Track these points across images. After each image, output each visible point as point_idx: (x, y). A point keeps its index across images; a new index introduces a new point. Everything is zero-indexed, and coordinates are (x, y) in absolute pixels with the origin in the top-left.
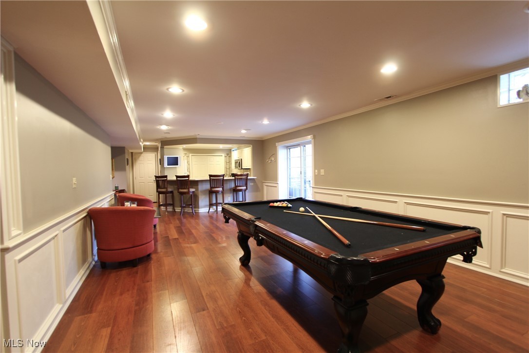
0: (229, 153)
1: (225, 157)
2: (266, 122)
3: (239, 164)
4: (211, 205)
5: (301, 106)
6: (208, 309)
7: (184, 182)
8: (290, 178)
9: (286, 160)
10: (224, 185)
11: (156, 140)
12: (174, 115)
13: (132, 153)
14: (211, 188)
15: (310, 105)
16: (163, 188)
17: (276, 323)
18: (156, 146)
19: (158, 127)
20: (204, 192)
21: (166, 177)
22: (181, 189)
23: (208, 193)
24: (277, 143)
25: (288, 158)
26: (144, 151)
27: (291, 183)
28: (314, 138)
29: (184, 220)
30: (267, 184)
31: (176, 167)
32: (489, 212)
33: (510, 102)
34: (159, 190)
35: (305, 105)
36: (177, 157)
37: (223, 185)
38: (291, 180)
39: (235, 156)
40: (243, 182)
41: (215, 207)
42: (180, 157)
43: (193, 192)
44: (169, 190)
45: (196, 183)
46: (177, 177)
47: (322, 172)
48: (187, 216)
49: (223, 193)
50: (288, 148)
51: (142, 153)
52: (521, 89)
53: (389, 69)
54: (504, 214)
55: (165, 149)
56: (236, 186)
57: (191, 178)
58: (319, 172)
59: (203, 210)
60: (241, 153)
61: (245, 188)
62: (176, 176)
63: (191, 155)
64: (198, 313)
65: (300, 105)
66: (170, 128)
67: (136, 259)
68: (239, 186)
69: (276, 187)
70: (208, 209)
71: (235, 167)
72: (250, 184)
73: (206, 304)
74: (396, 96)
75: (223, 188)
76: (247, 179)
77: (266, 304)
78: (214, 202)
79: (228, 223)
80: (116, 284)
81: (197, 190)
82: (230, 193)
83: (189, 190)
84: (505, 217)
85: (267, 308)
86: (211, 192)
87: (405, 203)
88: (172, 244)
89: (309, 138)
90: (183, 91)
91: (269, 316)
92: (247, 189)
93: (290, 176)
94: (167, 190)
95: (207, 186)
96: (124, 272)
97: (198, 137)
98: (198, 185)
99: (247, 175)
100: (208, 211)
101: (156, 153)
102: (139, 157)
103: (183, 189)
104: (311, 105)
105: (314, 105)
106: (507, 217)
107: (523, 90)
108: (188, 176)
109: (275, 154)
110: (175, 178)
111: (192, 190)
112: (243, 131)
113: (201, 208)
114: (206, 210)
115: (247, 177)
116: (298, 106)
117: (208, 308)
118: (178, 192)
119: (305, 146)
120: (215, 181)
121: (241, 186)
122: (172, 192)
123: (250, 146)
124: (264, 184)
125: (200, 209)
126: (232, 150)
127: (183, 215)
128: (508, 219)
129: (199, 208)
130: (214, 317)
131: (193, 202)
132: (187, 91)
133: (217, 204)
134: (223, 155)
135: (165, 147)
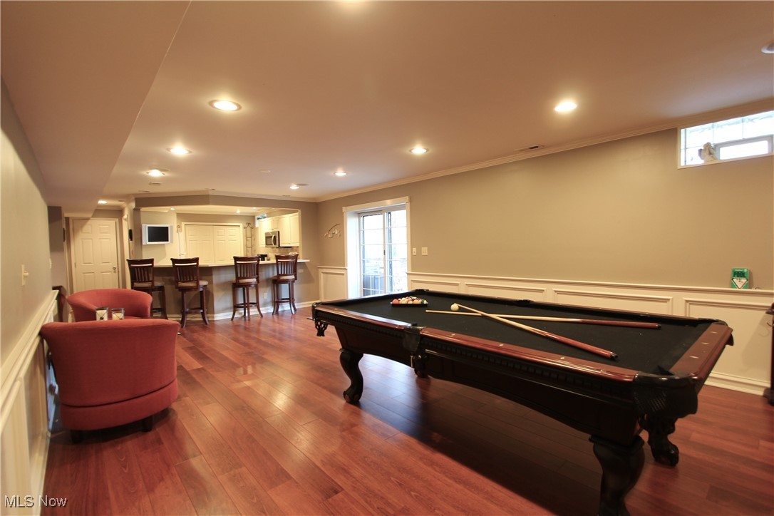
0: (250, 221)
1: (245, 228)
2: (340, 173)
3: (273, 239)
4: (236, 307)
5: (413, 151)
6: (343, 489)
7: (187, 271)
8: (364, 261)
9: (358, 233)
10: (260, 273)
11: (126, 197)
12: (190, 152)
13: (67, 219)
14: (238, 278)
15: (425, 151)
16: (145, 282)
17: (466, 490)
18: (118, 206)
19: (144, 173)
20: (223, 286)
21: (151, 261)
22: (184, 282)
23: (231, 288)
24: (344, 209)
25: (361, 232)
26: (93, 217)
27: (366, 269)
28: (411, 201)
29: (195, 336)
30: (325, 271)
31: (164, 245)
32: (669, 300)
33: (687, 164)
34: (137, 285)
35: (419, 150)
36: (167, 228)
37: (257, 274)
38: (366, 264)
39: (265, 226)
40: (290, 268)
41: (242, 311)
42: (172, 227)
43: (205, 286)
44: (158, 284)
45: (208, 271)
46: (174, 261)
47: (425, 251)
48: (196, 328)
49: (257, 286)
50: (361, 215)
51: (88, 219)
52: (703, 148)
53: (566, 106)
54: (687, 301)
55: (142, 214)
56: (279, 275)
57: (201, 263)
58: (419, 251)
59: (222, 315)
60: (278, 222)
61: (293, 277)
62: (172, 259)
63: (183, 223)
64: (330, 500)
65: (410, 151)
66: (167, 174)
67: (151, 417)
68: (284, 275)
69: (343, 274)
70: (232, 313)
71: (267, 244)
72: (299, 271)
73: (333, 481)
74: (544, 147)
75: (258, 279)
76: (295, 264)
77: (432, 464)
78: (240, 301)
79: (323, 335)
80: (126, 471)
81: (211, 282)
82: (267, 286)
83: (198, 283)
84: (688, 304)
85: (437, 469)
86: (236, 286)
87: (555, 291)
88: (198, 380)
89: (404, 200)
90: (240, 107)
91: (450, 481)
92: (296, 279)
93: (364, 258)
94: (153, 284)
95: (231, 276)
96: (131, 445)
97: (211, 193)
98: (212, 275)
99: (296, 257)
100: (231, 317)
101: (117, 220)
102: (82, 227)
103: (187, 281)
104: (427, 150)
105: (430, 151)
106: (690, 304)
107: (705, 149)
108: (196, 260)
109: (341, 225)
110: (170, 264)
111: (203, 283)
112: (294, 187)
113: (218, 313)
114: (229, 315)
115: (297, 259)
116: (407, 152)
117: (341, 487)
118: (177, 287)
119: (390, 213)
120: (246, 268)
121: (286, 275)
122: (161, 288)
123: (296, 212)
124: (321, 271)
125: (215, 315)
126: (256, 217)
127: (186, 326)
128: (691, 306)
129: (213, 313)
130: (362, 502)
131: (204, 302)
132: (246, 108)
133: (246, 305)
134: (241, 225)
135: (143, 209)
